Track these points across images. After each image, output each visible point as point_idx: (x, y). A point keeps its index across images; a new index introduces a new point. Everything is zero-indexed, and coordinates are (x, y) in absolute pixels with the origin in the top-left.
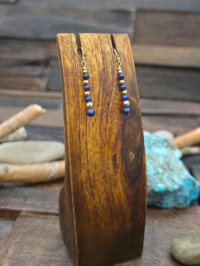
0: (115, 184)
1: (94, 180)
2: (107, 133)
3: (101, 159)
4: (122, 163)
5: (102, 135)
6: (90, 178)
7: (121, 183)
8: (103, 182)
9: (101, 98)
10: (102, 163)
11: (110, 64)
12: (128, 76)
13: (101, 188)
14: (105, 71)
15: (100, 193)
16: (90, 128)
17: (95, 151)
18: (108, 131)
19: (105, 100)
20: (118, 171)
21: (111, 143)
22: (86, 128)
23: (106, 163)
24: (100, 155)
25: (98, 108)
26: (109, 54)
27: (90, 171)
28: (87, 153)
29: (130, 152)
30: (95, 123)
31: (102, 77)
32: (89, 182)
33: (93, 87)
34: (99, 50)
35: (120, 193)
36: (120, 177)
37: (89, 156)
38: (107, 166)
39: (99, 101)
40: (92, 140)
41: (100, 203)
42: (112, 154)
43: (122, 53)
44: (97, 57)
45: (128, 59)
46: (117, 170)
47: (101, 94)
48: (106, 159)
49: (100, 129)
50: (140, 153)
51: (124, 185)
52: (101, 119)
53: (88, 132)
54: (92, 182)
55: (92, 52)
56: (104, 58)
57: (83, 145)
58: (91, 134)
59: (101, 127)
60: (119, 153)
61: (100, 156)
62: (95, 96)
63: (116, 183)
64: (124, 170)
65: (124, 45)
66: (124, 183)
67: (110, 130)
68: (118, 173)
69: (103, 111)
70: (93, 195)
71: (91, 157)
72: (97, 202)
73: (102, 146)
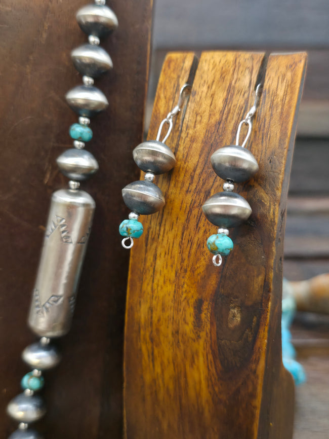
0: (193, 357)
1: (158, 330)
2: (193, 251)
3: (174, 297)
4: (212, 324)
5: (184, 251)
6: (151, 323)
7: (204, 362)
8: (173, 343)
9: (196, 178)
10: (176, 305)
11: (235, 114)
12: (266, 143)
13: (167, 351)
14: (221, 126)
15: (166, 361)
16: (166, 231)
17: (166, 278)
18: (195, 246)
19: (204, 184)
20: (201, 335)
21: (196, 273)
22: (160, 229)
23: (182, 309)
24: (174, 288)
25: (186, 198)
26: (242, 93)
27: (153, 309)
28: (154, 274)
29: (234, 308)
30: (175, 223)
31: (211, 138)
32: (150, 329)
33: (188, 154)
34: (224, 84)
35: (200, 382)
36: (204, 349)
37: (156, 281)
38: (183, 316)
39: (192, 183)
40: (166, 254)
41: (163, 380)
42: (196, 296)
43: (271, 93)
44: (216, 97)
45: (280, 107)
46: (200, 331)
47: (198, 171)
48: (184, 300)
49: (182, 239)
50: (255, 319)
51: (209, 370)
52: (188, 220)
53: (161, 238)
54: (155, 333)
55: (208, 87)
56: (228, 101)
57: (150, 258)
58: (165, 241)
59: (184, 235)
60: (208, 299)
61: (173, 290)
62: (186, 171)
63: (195, 357)
64: (213, 338)
65: (284, 76)
66: (209, 365)
67: (199, 246)
68: (200, 338)
69: (194, 205)
70: (152, 356)
71: (158, 286)
72: (158, 374)
73: (179, 271)
